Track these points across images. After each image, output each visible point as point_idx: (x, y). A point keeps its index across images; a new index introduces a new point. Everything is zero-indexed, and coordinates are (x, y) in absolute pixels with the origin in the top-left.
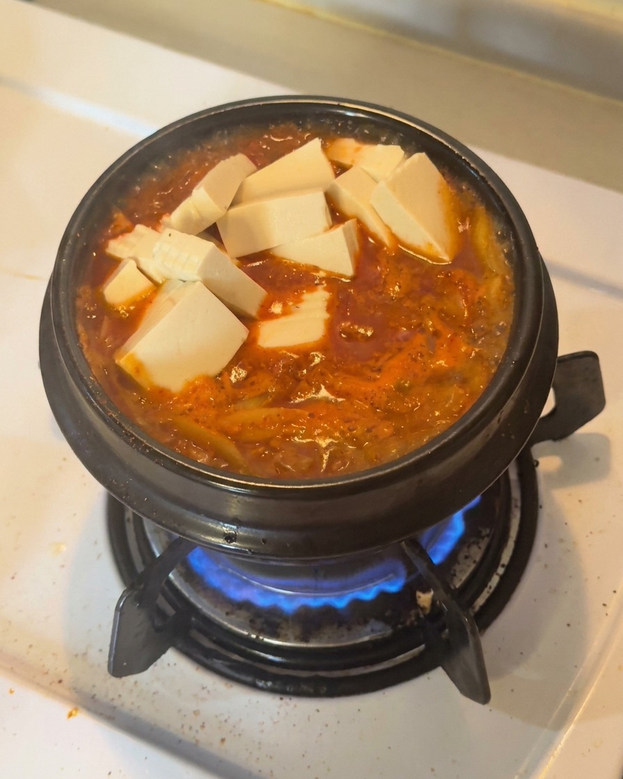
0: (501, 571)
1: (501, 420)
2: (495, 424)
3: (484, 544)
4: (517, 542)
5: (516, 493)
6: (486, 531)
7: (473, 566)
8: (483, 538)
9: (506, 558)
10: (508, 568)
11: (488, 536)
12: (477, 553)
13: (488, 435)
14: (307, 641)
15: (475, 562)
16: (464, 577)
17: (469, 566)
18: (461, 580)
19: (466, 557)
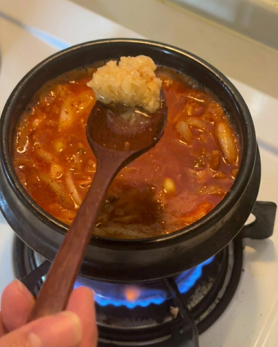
0: (217, 301)
1: (224, 222)
2: (219, 224)
3: (210, 286)
4: (228, 288)
5: (231, 261)
6: (211, 279)
7: (202, 297)
8: (210, 282)
9: (220, 295)
10: (221, 300)
11: (212, 282)
12: (205, 290)
13: (215, 230)
14: (109, 324)
15: (203, 295)
16: (197, 302)
17: (200, 296)
18: (194, 303)
19: (199, 291)
